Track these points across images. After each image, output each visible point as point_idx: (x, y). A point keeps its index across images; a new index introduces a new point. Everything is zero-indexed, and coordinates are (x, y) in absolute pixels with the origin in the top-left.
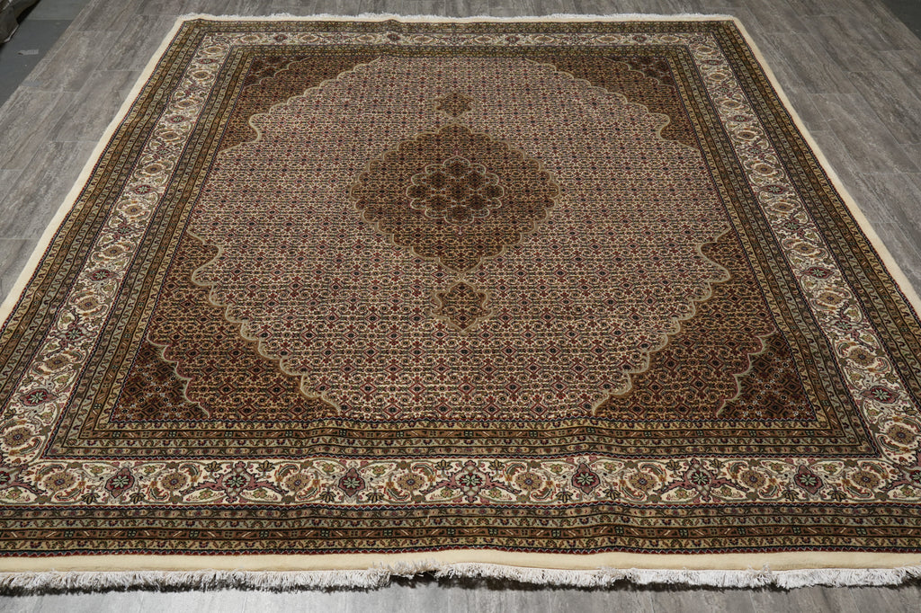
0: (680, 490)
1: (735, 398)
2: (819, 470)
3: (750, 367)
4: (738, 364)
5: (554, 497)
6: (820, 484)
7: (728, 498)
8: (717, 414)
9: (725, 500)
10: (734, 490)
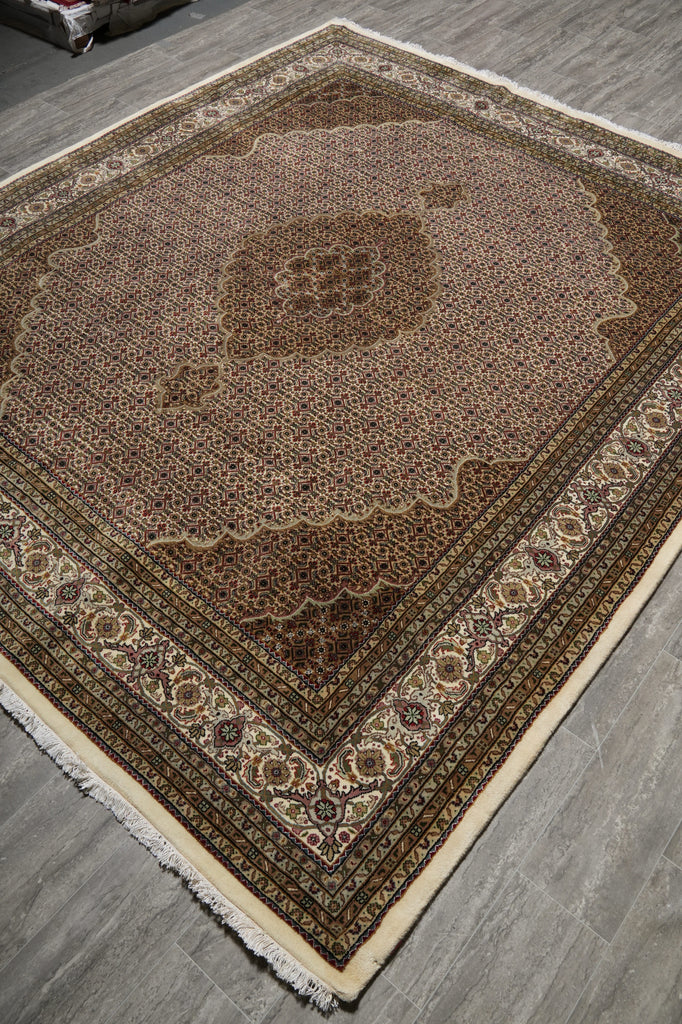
0: (123, 656)
1: (280, 619)
2: (252, 733)
3: (332, 601)
4: (324, 590)
5: (36, 588)
6: (233, 744)
7: (147, 693)
8: (245, 620)
9: (142, 692)
10: (160, 690)
